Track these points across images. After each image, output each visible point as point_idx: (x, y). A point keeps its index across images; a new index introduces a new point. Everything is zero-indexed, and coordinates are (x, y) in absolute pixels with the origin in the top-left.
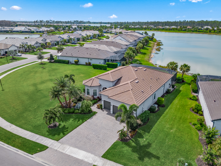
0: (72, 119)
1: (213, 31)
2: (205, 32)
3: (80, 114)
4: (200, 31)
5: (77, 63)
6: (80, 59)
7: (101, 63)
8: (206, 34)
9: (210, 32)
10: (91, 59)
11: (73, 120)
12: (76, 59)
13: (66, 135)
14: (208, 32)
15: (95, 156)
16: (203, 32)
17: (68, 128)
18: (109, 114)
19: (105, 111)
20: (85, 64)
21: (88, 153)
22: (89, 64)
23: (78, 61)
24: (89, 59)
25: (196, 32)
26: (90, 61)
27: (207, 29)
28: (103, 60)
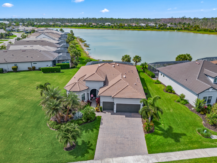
0: (84, 131)
1: (115, 27)
2: (109, 28)
3: (87, 124)
4: (104, 27)
5: (15, 70)
6: (19, 65)
7: (50, 65)
8: (110, 29)
9: (113, 28)
10: (35, 62)
11: (86, 132)
12: (13, 66)
13: (95, 149)
14: (111, 28)
15: (143, 156)
16: (107, 28)
17: (89, 142)
18: (113, 114)
19: (107, 112)
20: (28, 69)
21: (134, 156)
22: (34, 69)
23: (17, 67)
24: (32, 63)
25: (102, 28)
26: (33, 65)
27: (109, 25)
28: (51, 62)
